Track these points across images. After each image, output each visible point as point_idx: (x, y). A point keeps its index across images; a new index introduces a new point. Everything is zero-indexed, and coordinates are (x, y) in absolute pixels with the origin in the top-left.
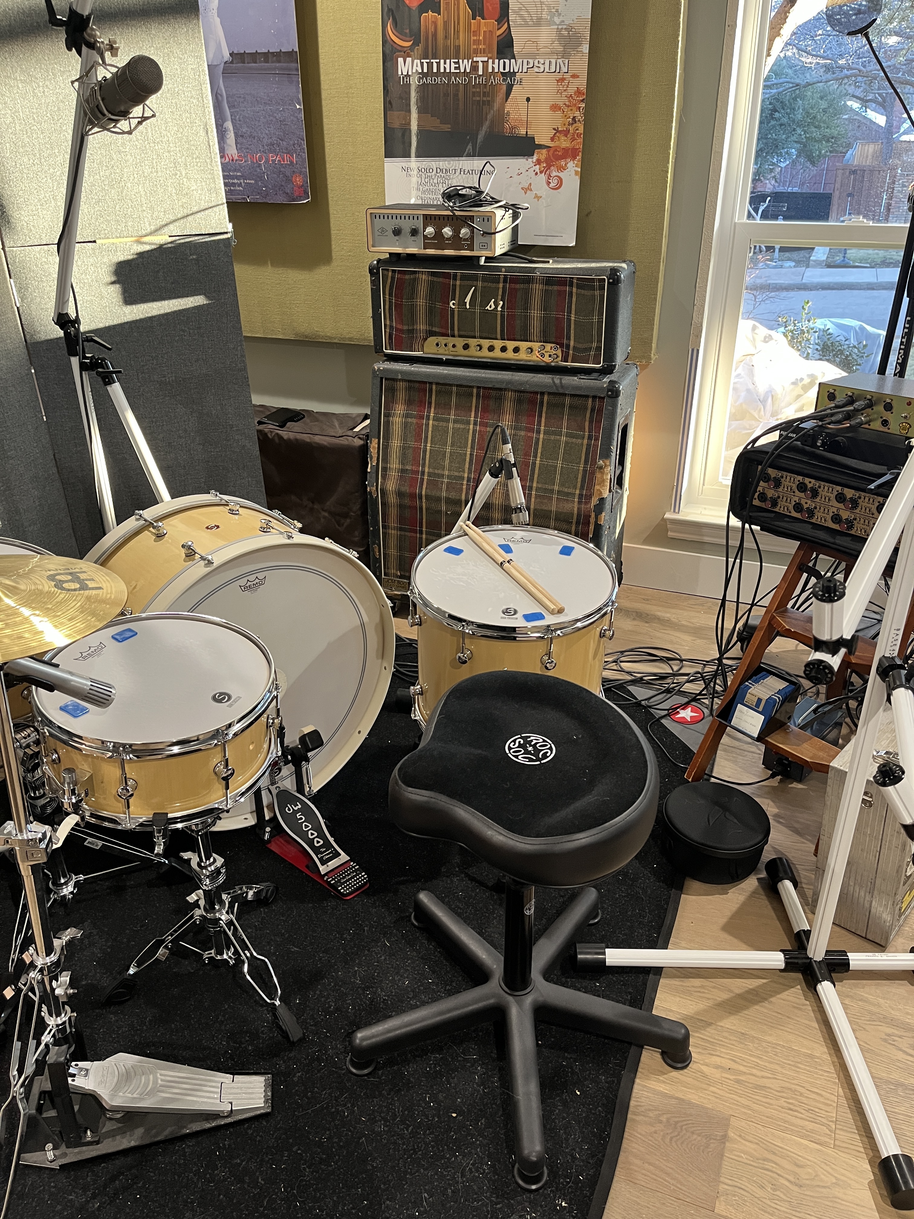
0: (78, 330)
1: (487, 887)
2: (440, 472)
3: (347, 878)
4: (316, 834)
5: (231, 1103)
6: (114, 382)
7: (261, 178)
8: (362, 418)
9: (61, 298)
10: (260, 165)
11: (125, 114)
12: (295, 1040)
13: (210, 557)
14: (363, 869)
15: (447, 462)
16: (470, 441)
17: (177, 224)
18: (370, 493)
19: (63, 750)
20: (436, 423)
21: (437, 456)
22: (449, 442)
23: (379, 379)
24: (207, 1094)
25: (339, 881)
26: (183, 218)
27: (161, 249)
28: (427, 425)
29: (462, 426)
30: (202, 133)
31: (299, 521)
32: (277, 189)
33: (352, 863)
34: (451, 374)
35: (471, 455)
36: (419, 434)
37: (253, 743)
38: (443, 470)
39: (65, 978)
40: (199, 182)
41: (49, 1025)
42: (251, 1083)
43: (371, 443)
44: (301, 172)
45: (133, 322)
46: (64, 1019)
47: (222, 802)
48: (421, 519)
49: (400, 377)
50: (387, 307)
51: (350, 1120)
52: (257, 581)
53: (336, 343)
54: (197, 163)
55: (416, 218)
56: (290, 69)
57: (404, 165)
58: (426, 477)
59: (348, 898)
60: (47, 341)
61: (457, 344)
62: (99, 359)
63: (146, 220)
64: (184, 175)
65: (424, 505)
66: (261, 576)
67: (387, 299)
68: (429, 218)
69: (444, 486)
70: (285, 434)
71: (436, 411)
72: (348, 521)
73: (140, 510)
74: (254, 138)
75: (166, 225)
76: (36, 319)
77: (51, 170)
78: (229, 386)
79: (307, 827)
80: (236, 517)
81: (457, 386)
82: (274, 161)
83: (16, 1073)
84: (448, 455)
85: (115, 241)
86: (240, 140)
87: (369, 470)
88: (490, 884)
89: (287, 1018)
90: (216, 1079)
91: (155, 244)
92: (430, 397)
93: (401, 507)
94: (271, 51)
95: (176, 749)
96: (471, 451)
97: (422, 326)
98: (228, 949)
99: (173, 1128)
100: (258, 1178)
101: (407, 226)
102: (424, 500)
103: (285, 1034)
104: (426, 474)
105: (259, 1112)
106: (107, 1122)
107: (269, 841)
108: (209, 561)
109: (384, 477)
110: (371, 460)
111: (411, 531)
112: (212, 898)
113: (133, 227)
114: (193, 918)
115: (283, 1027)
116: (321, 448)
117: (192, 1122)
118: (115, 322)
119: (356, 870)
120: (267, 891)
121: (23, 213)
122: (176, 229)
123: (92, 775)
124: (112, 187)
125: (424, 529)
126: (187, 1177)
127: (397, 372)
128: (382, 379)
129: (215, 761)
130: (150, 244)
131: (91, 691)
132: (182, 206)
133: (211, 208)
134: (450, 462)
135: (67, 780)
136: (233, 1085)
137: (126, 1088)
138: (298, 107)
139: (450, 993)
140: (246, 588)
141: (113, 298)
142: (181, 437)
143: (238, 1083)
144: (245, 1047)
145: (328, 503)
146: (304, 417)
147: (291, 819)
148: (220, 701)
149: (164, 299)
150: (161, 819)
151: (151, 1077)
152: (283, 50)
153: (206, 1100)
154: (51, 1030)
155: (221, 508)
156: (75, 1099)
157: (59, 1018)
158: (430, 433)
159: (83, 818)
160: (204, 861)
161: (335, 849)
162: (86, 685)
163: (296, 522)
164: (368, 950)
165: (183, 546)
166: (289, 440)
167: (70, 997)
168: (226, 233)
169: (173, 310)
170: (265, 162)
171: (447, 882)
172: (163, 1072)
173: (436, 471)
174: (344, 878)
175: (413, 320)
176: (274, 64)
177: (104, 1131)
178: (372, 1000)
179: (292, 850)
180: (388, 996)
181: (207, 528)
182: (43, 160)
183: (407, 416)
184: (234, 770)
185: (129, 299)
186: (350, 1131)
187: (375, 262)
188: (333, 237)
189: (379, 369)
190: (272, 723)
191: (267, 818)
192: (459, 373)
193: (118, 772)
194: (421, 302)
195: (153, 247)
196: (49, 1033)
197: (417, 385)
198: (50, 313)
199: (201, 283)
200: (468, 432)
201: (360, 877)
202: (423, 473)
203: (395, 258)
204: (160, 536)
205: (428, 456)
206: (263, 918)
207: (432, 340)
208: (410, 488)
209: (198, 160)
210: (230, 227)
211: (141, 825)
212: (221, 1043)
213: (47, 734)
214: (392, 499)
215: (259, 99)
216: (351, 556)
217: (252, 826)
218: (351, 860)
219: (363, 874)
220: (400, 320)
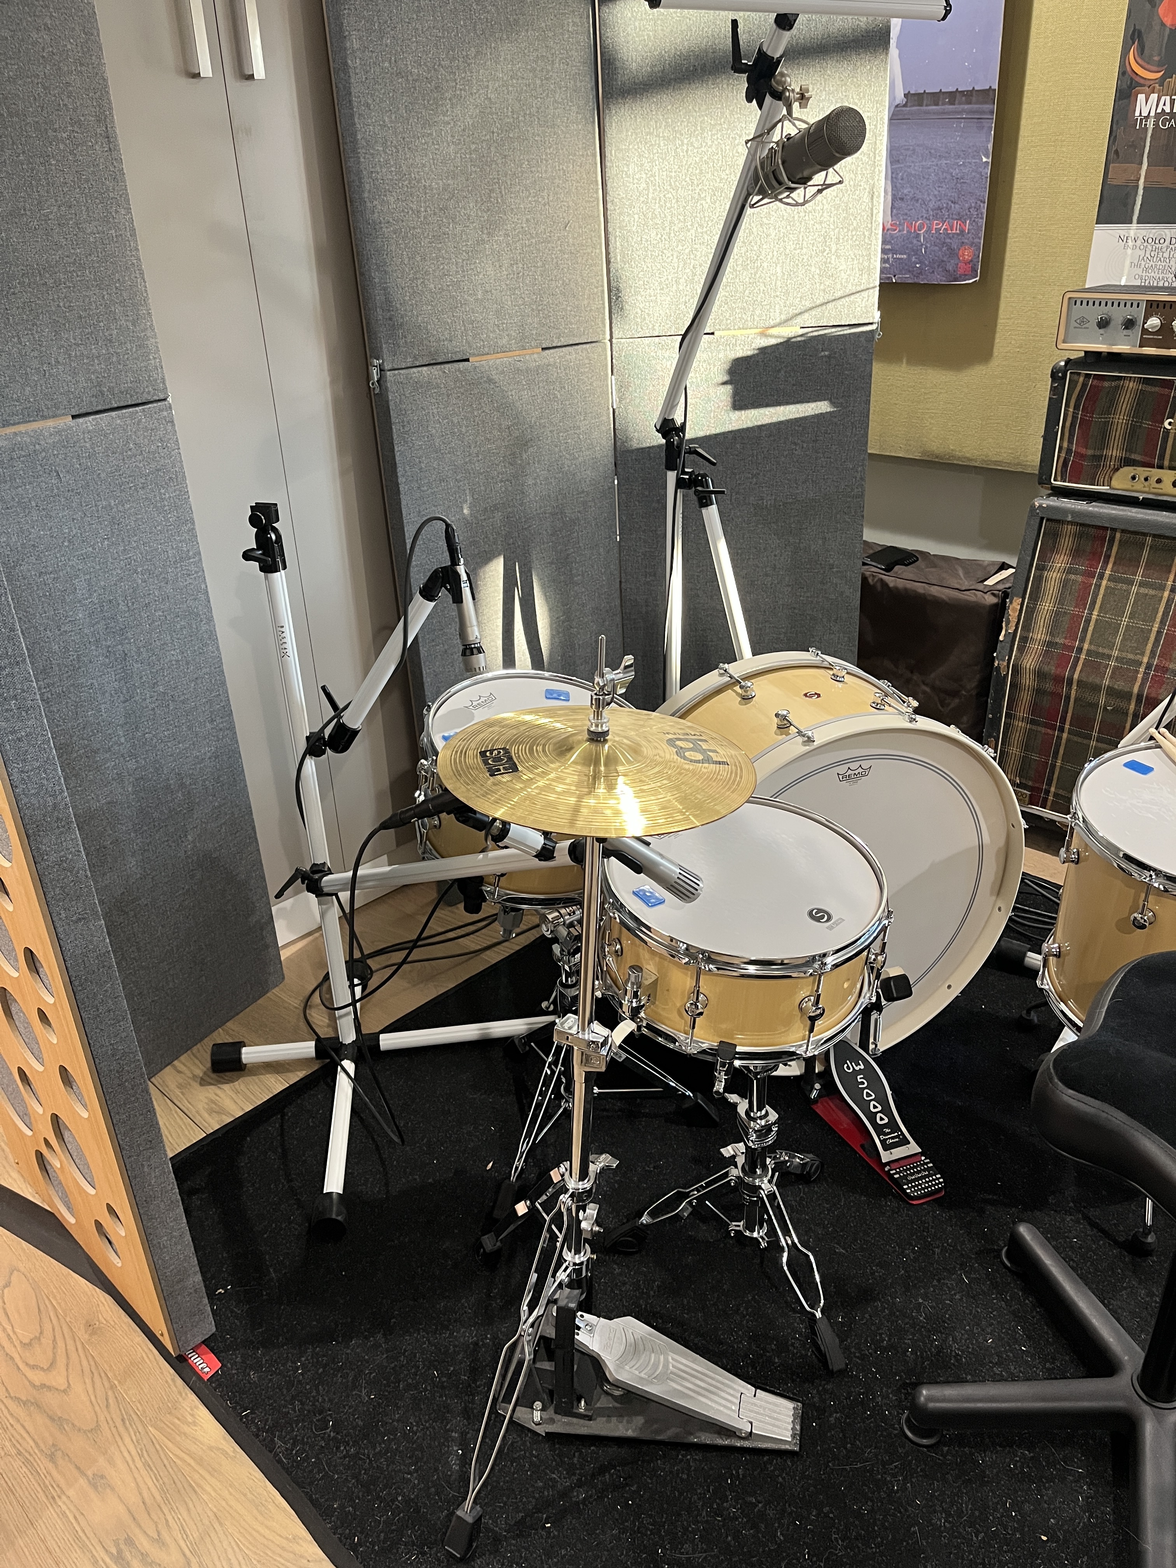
0: (682, 440)
1: (1116, 1242)
2: (1106, 651)
3: (917, 1176)
4: (880, 1108)
5: (751, 1423)
6: (712, 504)
7: (917, 252)
8: (997, 567)
9: (670, 402)
10: (918, 236)
11: (804, 181)
12: (835, 1370)
13: (810, 733)
14: (938, 1169)
15: (1119, 640)
16: (1160, 614)
17: (813, 312)
18: (998, 668)
19: (628, 941)
20: (1112, 585)
21: (1106, 630)
22: (1128, 612)
23: (1038, 521)
24: (724, 1402)
25: (905, 1177)
26: (822, 305)
27: (788, 344)
28: (1098, 586)
29: (1152, 592)
30: (866, 198)
31: (915, 698)
32: (936, 266)
33: (923, 1158)
34: (1148, 520)
35: (1159, 633)
36: (1083, 597)
37: (849, 979)
38: (1112, 649)
39: (592, 1210)
40: (850, 260)
41: (566, 1261)
42: (776, 1405)
43: (1011, 602)
44: (973, 243)
45: (739, 430)
46: (582, 1259)
47: (801, 1046)
48: (1066, 712)
49: (1069, 518)
50: (1068, 424)
51: (899, 1498)
52: (860, 770)
53: (975, 467)
54: (853, 236)
55: (1135, 305)
56: (983, 112)
57: (1122, 233)
58: (1083, 656)
59: (914, 1202)
60: (638, 449)
61: (1164, 479)
62: (699, 475)
63: (777, 306)
64: (833, 251)
65: (1073, 693)
66: (865, 764)
67: (1070, 414)
68: (1154, 305)
69: (1109, 671)
70: (891, 580)
71: (1115, 568)
72: (957, 701)
73: (724, 663)
74: (917, 200)
75: (800, 314)
76: (630, 424)
77: (680, 247)
78: (838, 516)
79: (869, 1095)
80: (840, 685)
81: (1154, 536)
82: (938, 230)
83: (525, 1308)
84: (1122, 631)
85: (738, 333)
86: (899, 204)
87: (1001, 638)
88: (1121, 1239)
89: (827, 1337)
90: (735, 1386)
91: (779, 337)
92: (1110, 548)
93: (1039, 692)
94: (960, 90)
95: (752, 969)
96: (1159, 628)
97: (1114, 452)
98: (761, 1227)
99: (678, 1430)
100: (776, 1531)
101: (1119, 315)
102: (1074, 687)
103: (823, 1358)
104: (1084, 652)
105: (783, 1447)
106: (603, 1396)
107: (815, 1101)
108: (809, 738)
109: (1021, 649)
110: (1006, 626)
111: (1046, 725)
112: (754, 1159)
113: (760, 316)
114: (727, 1177)
115: (822, 1348)
116: (938, 604)
117: (701, 1430)
118: (718, 431)
119: (929, 1169)
120: (812, 1165)
121: (640, 298)
122: (809, 320)
123: (657, 980)
124: (745, 268)
125: (1067, 726)
126: (691, 1499)
127: (1065, 511)
128: (1042, 519)
129: (803, 994)
130: (776, 337)
131: (678, 881)
132: (824, 290)
133: (858, 292)
134: (1124, 639)
135: (633, 979)
136: (754, 1400)
137: (633, 1363)
138: (984, 160)
139: (1051, 1376)
140: (845, 777)
141: (722, 401)
142: (767, 575)
143: (761, 1400)
144: (770, 1357)
145: (933, 675)
146: (918, 560)
147: (849, 1080)
148: (818, 920)
149: (779, 404)
150: (726, 1050)
151: (662, 1358)
152: (976, 88)
153: (722, 1409)
154: (567, 1268)
155: (822, 671)
156: (577, 1356)
157: (577, 1256)
158: (1100, 597)
159: (639, 1028)
160: (755, 1110)
161: (902, 1133)
162: (674, 872)
163: (911, 699)
164: (939, 1281)
165: (777, 715)
166: (896, 588)
167: (595, 1234)
168: (871, 324)
169: (788, 418)
170: (926, 232)
171: (1055, 1219)
172: (676, 1357)
173: (1101, 650)
174: (912, 1174)
175: (1103, 440)
176: (962, 106)
177: (598, 1405)
178: (940, 1350)
179: (845, 1122)
180: (963, 1351)
181: (806, 695)
182: (672, 235)
183: (1070, 571)
184: (824, 1010)
185: (739, 403)
186: (900, 1512)
187: (1063, 363)
188: (999, 327)
189: (1040, 506)
190: (874, 960)
191: (817, 1071)
192: (1160, 519)
193: (690, 983)
194: (1121, 419)
195: (782, 340)
196: (565, 1270)
197: (1092, 531)
198: (655, 418)
199: (828, 386)
200: (1160, 600)
201: (934, 1180)
202: (1080, 650)
203: (1093, 359)
204: (746, 699)
205: (1091, 628)
206: (802, 1199)
207: (1128, 471)
208: (1056, 667)
209: (854, 233)
210: (876, 316)
211: (704, 1052)
212: (741, 1342)
213: (618, 920)
214: (1028, 680)
215: (933, 151)
216: (985, 754)
217: (795, 1077)
218: (922, 1154)
219: (938, 1176)
220: (1084, 441)
